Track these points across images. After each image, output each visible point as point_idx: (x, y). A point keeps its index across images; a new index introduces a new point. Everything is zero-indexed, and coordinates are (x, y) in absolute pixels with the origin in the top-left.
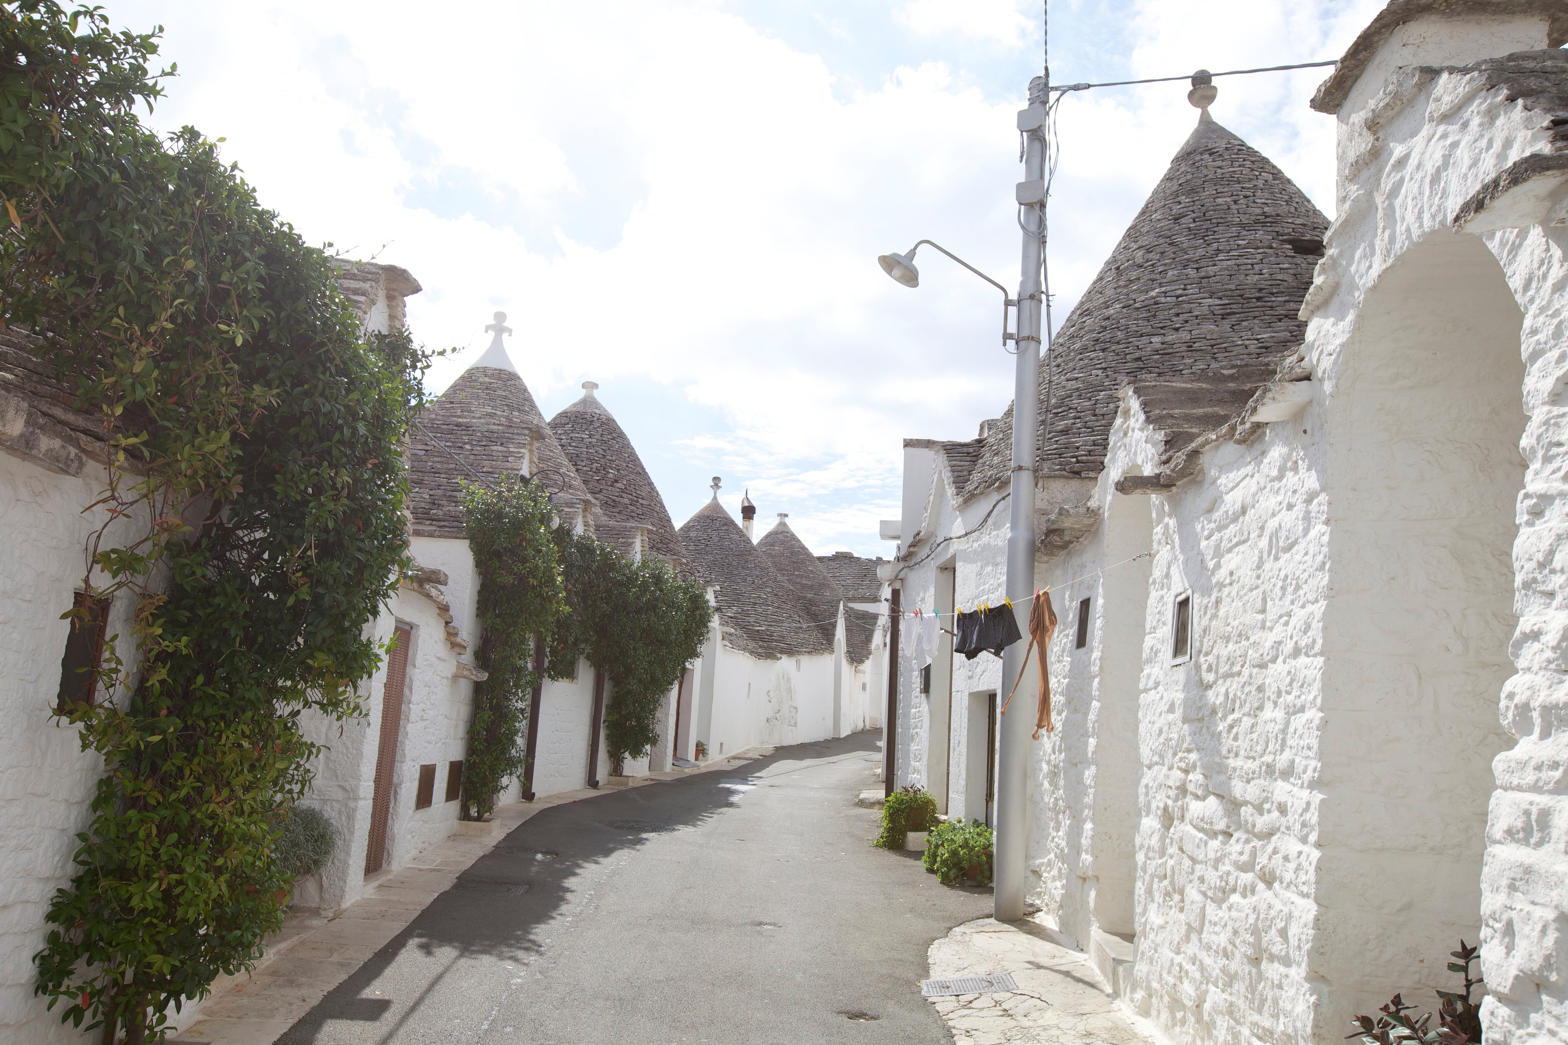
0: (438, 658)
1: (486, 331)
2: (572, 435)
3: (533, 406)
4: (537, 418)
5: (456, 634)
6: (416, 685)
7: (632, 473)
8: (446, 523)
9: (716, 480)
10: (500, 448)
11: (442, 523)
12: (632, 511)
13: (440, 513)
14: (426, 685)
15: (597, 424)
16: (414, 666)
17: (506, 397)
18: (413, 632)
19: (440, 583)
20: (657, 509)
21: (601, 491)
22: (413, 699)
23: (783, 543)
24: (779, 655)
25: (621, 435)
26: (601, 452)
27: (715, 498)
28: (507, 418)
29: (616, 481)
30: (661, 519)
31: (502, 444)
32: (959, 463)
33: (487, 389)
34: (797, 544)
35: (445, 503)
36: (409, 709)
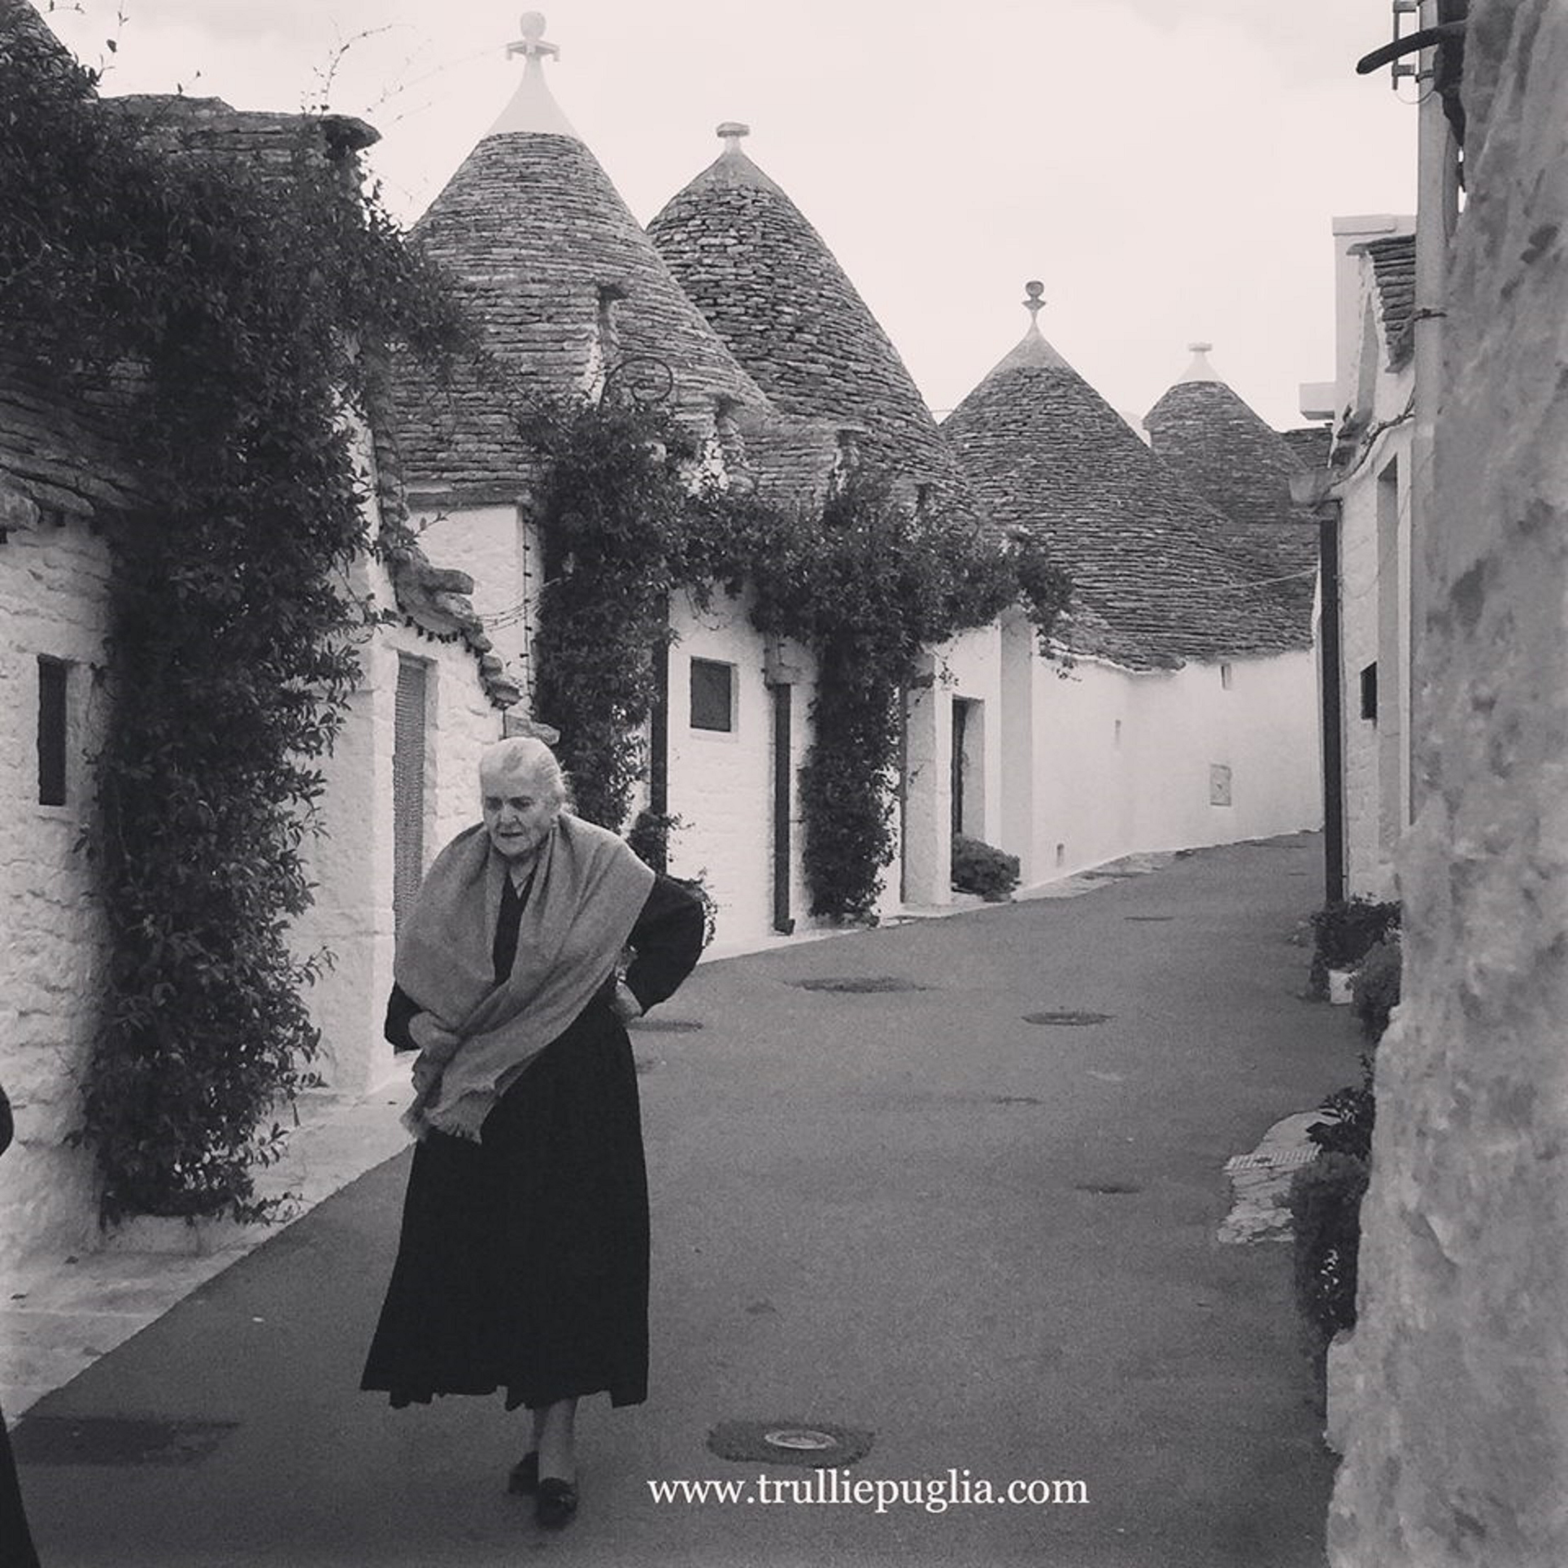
0: (473, 712)
1: (510, 58)
2: (703, 241)
3: (615, 202)
4: (623, 227)
5: (498, 670)
6: (441, 757)
7: (831, 307)
8: (465, 474)
9: (1035, 288)
10: (547, 326)
11: (459, 475)
12: (837, 388)
13: (455, 456)
14: (458, 757)
15: (752, 211)
16: (436, 727)
17: (561, 192)
18: (429, 671)
19: (460, 591)
20: (891, 378)
21: (769, 354)
22: (439, 780)
23: (1202, 410)
24: (1179, 660)
25: (803, 230)
26: (766, 272)
27: (1034, 329)
28: (565, 233)
29: (800, 330)
30: (896, 398)
31: (549, 319)
32: (1393, 279)
33: (522, 178)
34: (1234, 411)
35: (459, 437)
36: (436, 796)
